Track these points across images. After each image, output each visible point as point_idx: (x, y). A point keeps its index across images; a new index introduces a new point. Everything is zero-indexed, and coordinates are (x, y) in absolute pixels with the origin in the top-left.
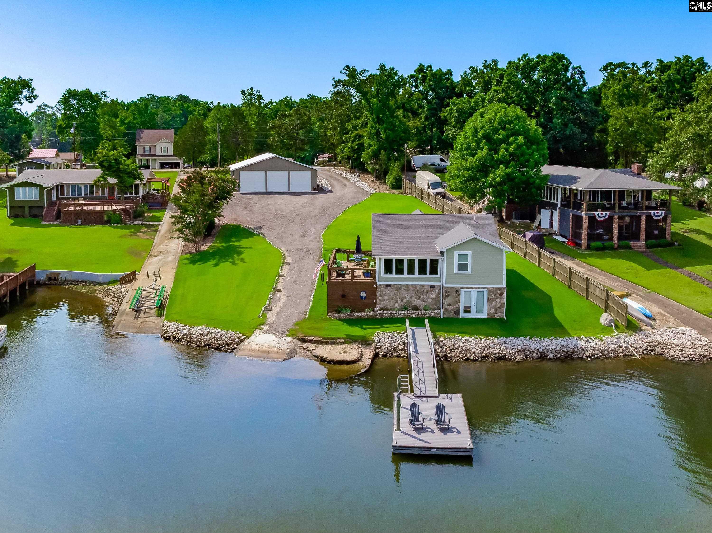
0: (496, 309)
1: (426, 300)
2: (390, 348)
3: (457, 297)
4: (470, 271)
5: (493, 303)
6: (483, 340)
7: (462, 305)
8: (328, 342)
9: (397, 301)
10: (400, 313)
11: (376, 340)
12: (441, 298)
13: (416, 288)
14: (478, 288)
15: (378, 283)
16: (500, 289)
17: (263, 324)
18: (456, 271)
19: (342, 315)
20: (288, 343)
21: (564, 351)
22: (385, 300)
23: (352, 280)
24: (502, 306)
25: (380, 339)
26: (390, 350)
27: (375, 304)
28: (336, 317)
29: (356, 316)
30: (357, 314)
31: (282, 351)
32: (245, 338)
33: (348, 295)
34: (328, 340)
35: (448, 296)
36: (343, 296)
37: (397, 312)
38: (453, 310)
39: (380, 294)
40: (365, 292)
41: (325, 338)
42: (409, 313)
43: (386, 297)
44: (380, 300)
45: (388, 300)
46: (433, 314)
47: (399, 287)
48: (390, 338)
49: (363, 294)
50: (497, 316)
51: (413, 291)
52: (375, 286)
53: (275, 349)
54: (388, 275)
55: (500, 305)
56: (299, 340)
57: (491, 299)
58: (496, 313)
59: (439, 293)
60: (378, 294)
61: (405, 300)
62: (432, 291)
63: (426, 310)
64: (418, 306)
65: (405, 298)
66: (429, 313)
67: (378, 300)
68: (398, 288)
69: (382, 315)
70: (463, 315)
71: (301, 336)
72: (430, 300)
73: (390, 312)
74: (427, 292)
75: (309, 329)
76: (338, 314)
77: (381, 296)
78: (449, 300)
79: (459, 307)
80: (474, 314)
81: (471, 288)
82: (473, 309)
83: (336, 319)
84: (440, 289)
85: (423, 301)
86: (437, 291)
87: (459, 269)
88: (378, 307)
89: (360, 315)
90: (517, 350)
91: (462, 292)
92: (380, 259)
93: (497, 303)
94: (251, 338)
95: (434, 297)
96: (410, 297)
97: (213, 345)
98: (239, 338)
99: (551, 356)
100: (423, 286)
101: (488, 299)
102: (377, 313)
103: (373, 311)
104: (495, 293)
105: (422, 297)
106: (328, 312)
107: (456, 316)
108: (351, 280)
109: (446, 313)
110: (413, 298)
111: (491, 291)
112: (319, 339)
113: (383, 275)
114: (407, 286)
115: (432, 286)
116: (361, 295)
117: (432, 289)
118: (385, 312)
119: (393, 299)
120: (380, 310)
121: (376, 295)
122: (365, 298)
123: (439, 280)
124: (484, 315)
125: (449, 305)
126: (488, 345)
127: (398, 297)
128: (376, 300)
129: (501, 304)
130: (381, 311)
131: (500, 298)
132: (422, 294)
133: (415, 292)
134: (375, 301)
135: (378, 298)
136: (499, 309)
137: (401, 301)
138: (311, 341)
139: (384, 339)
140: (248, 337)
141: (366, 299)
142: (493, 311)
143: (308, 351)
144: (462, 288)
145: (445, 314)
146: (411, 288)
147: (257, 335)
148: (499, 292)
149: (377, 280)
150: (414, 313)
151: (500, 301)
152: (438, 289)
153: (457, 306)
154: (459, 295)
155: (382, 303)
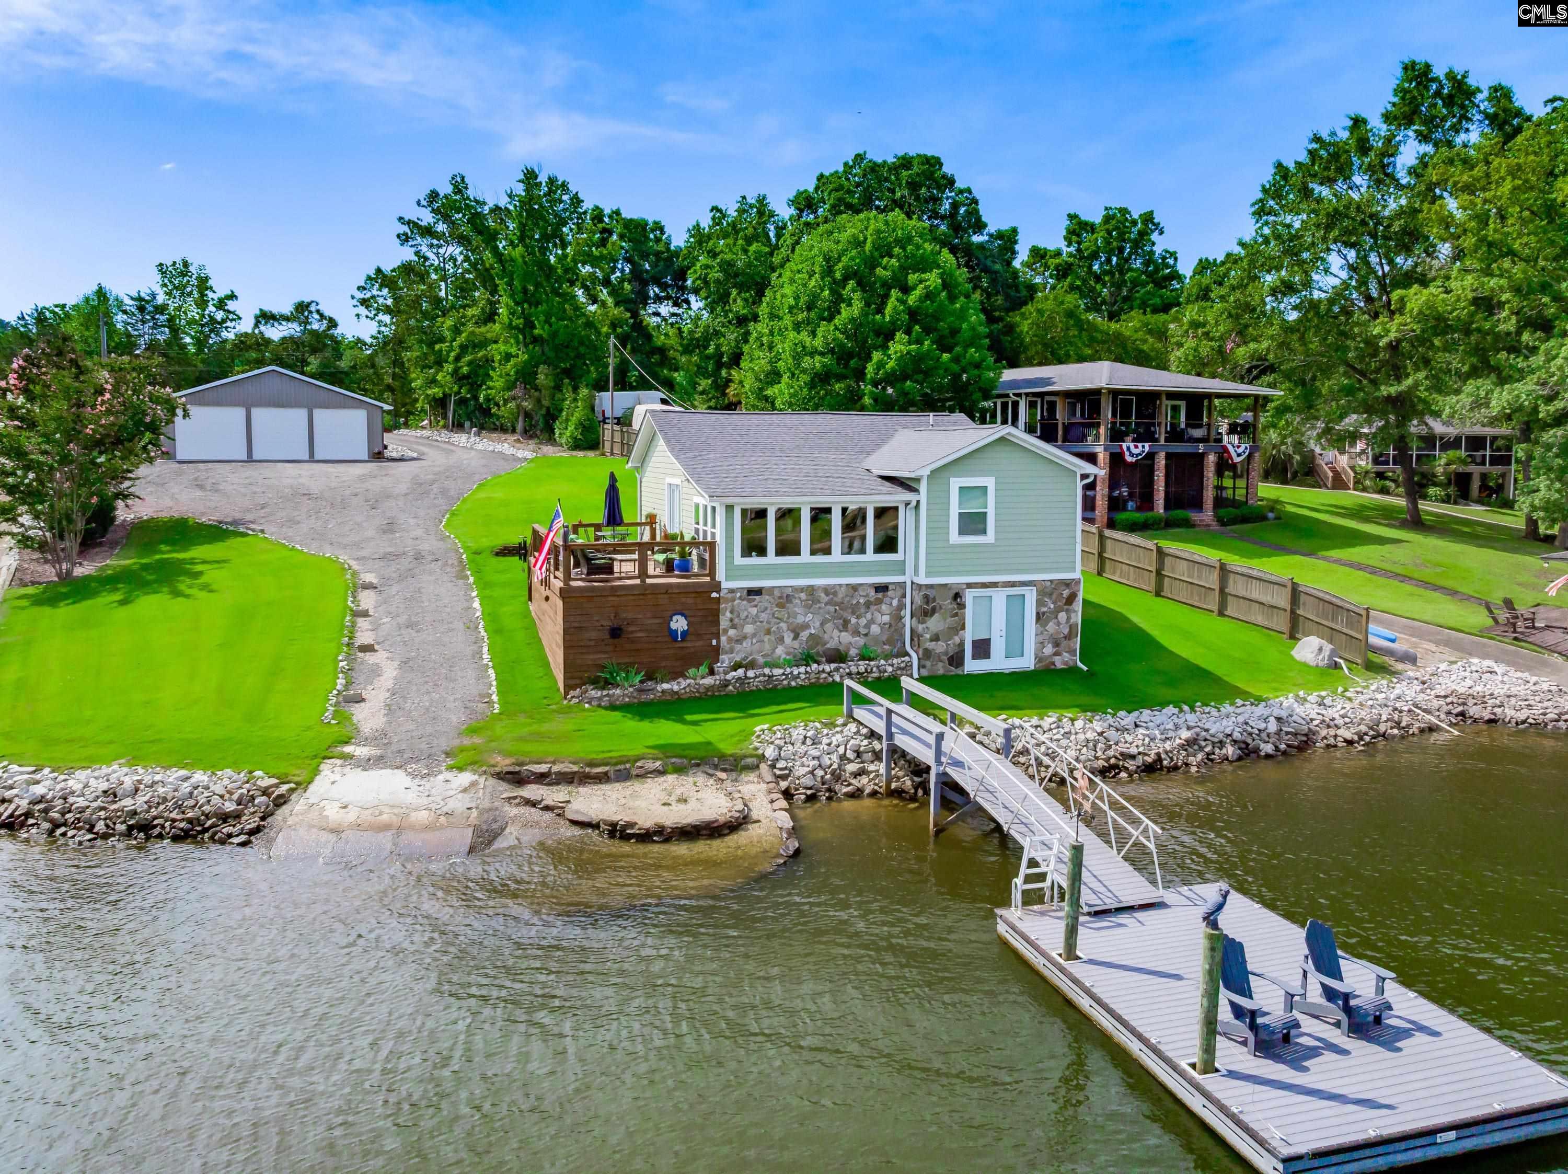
0: (1057, 644)
1: (863, 631)
2: (819, 773)
3: (956, 615)
4: (990, 537)
5: (1051, 627)
6: (1079, 724)
7: (969, 636)
8: (606, 773)
9: (781, 640)
10: (796, 672)
11: (770, 752)
12: (907, 620)
13: (835, 594)
14: (1013, 584)
15: (725, 585)
16: (1067, 584)
17: (346, 743)
18: (954, 537)
19: (618, 691)
20: (465, 790)
21: (1287, 733)
22: (745, 637)
23: (643, 582)
24: (1074, 631)
25: (780, 748)
26: (822, 777)
27: (715, 653)
28: (600, 699)
29: (663, 692)
30: (666, 686)
31: (451, 819)
32: (292, 791)
33: (631, 628)
34: (606, 769)
35: (934, 611)
36: (616, 632)
37: (788, 670)
38: (946, 653)
39: (731, 620)
40: (682, 615)
41: (592, 764)
42: (823, 671)
43: (749, 629)
44: (730, 640)
45: (754, 635)
46: (890, 669)
47: (788, 596)
48: (809, 741)
49: (679, 624)
50: (1059, 663)
51: (826, 604)
52: (714, 595)
53: (423, 816)
54: (755, 560)
55: (1066, 631)
56: (500, 776)
57: (1044, 613)
58: (1056, 654)
59: (901, 606)
60: (724, 623)
61: (804, 635)
62: (879, 602)
63: (870, 659)
64: (841, 648)
65: (806, 626)
66: (878, 667)
67: (723, 639)
68: (785, 599)
69: (742, 684)
70: (972, 666)
71: (504, 763)
72: (875, 629)
73: (767, 671)
74: (868, 605)
75: (521, 739)
76: (603, 688)
77: (734, 627)
78: (935, 623)
79: (962, 644)
80: (998, 662)
81: (994, 585)
82: (998, 647)
83: (599, 706)
84: (904, 596)
85: (856, 633)
86: (895, 603)
87: (962, 532)
88: (726, 660)
89: (676, 688)
90: (1178, 741)
91: (969, 597)
92: (730, 508)
93: (1059, 624)
94: (312, 788)
95: (886, 618)
96: (818, 624)
97: (163, 827)
98: (265, 792)
99: (1268, 748)
100: (855, 588)
101: (1038, 614)
102: (729, 677)
103: (712, 672)
104: (1054, 596)
105: (853, 621)
106: (568, 687)
107: (954, 671)
108: (638, 581)
109: (928, 664)
110: (829, 626)
111: (1046, 591)
112: (575, 768)
113: (739, 560)
114: (811, 590)
115: (882, 589)
116: (673, 625)
117: (880, 595)
118: (751, 674)
119: (768, 632)
120: (736, 667)
121: (717, 623)
122: (684, 634)
123: (900, 568)
124: (1027, 662)
125: (936, 638)
126: (1101, 734)
127: (783, 626)
128: (717, 636)
129: (1071, 627)
130: (741, 672)
131: (1067, 611)
132: (853, 613)
133: (832, 609)
134: (714, 642)
135: (726, 631)
136: (1064, 643)
137: (796, 638)
138: (541, 778)
139: (790, 747)
140: (302, 785)
141: (689, 638)
142: (1049, 650)
143: (547, 808)
144: (970, 586)
145: (924, 667)
146: (823, 595)
147: (336, 777)
148: (1066, 593)
149: (720, 575)
150: (837, 670)
151: (1069, 618)
152: (899, 593)
153: (957, 640)
154: (962, 606)
155: (738, 647)
